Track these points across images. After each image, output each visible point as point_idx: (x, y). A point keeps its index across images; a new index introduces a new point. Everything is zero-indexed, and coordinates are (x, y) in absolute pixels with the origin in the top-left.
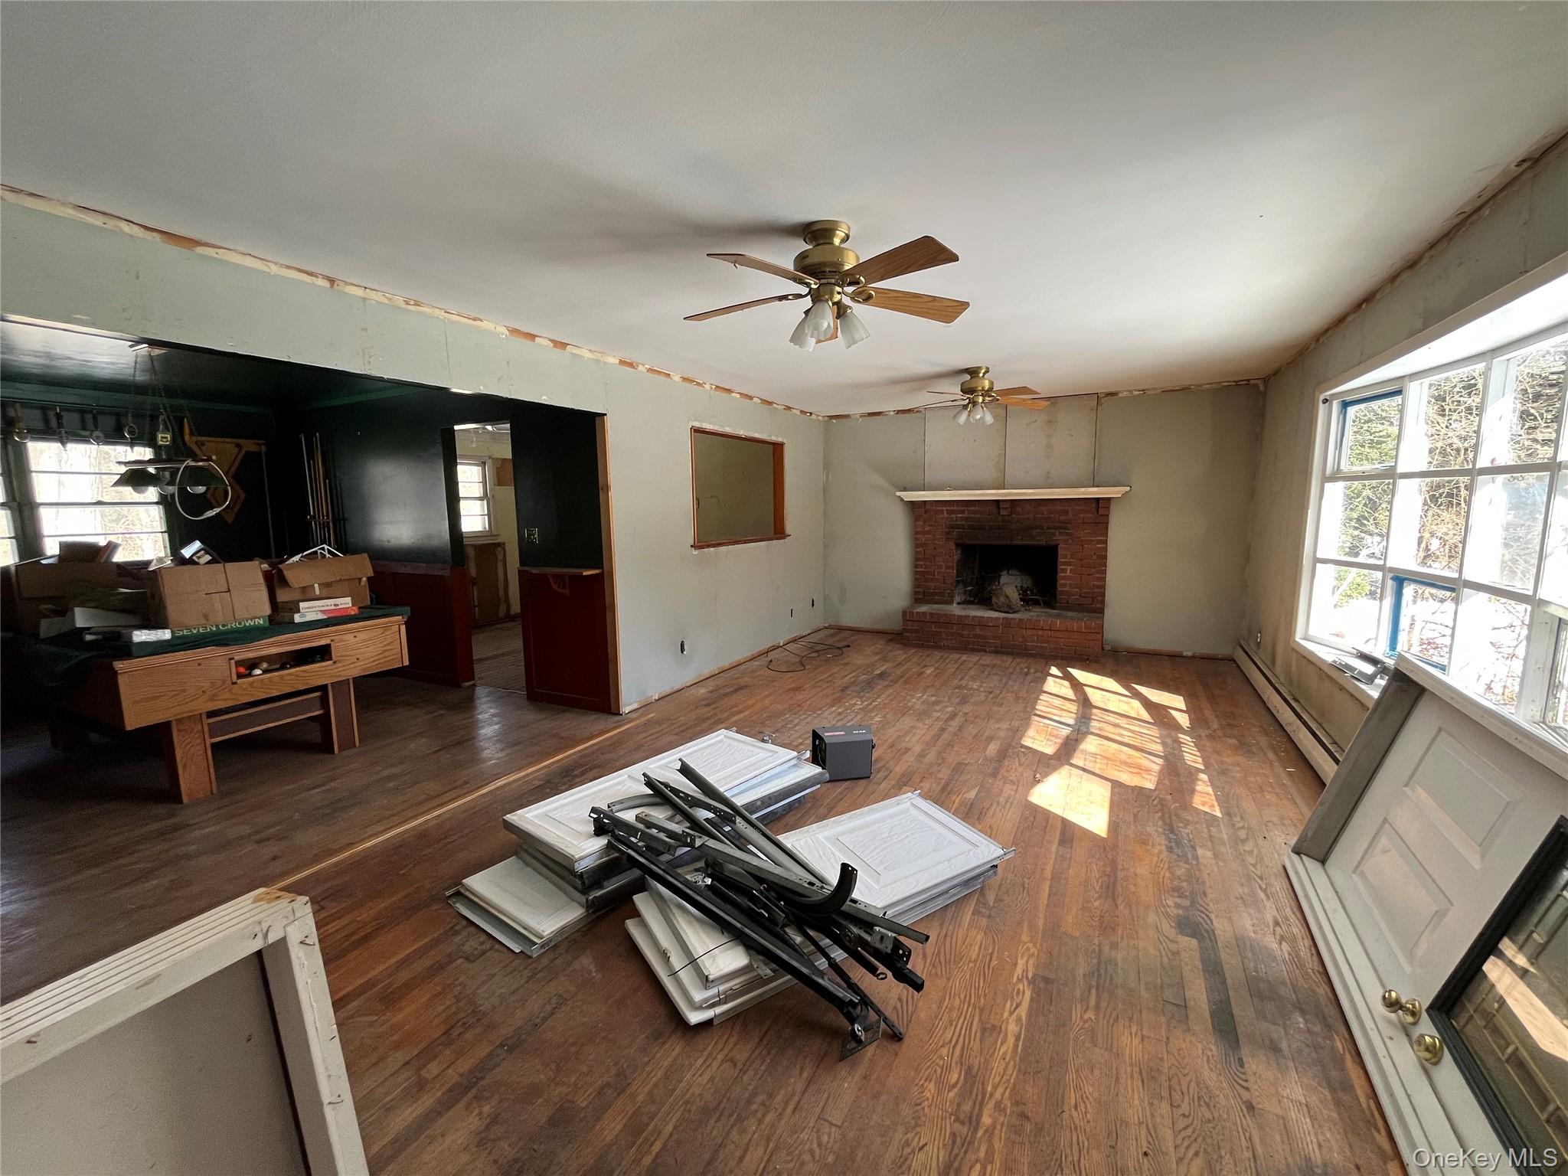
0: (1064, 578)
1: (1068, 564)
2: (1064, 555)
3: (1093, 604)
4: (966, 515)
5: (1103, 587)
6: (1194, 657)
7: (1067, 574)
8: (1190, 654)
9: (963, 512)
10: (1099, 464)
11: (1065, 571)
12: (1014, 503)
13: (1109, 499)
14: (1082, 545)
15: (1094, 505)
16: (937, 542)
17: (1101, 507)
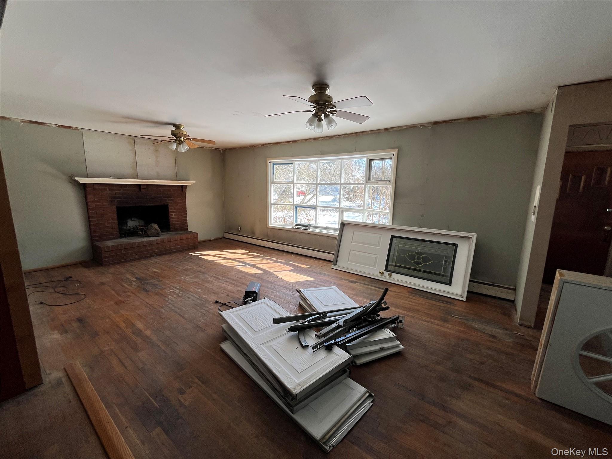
0: (173, 218)
1: (173, 212)
2: (171, 209)
3: (183, 227)
4: (122, 192)
5: (187, 220)
6: (214, 239)
7: (173, 217)
8: (213, 239)
9: (119, 190)
10: (178, 171)
11: (172, 215)
12: (148, 186)
13: (186, 186)
14: (178, 204)
15: (181, 188)
16: (104, 207)
17: (183, 188)
